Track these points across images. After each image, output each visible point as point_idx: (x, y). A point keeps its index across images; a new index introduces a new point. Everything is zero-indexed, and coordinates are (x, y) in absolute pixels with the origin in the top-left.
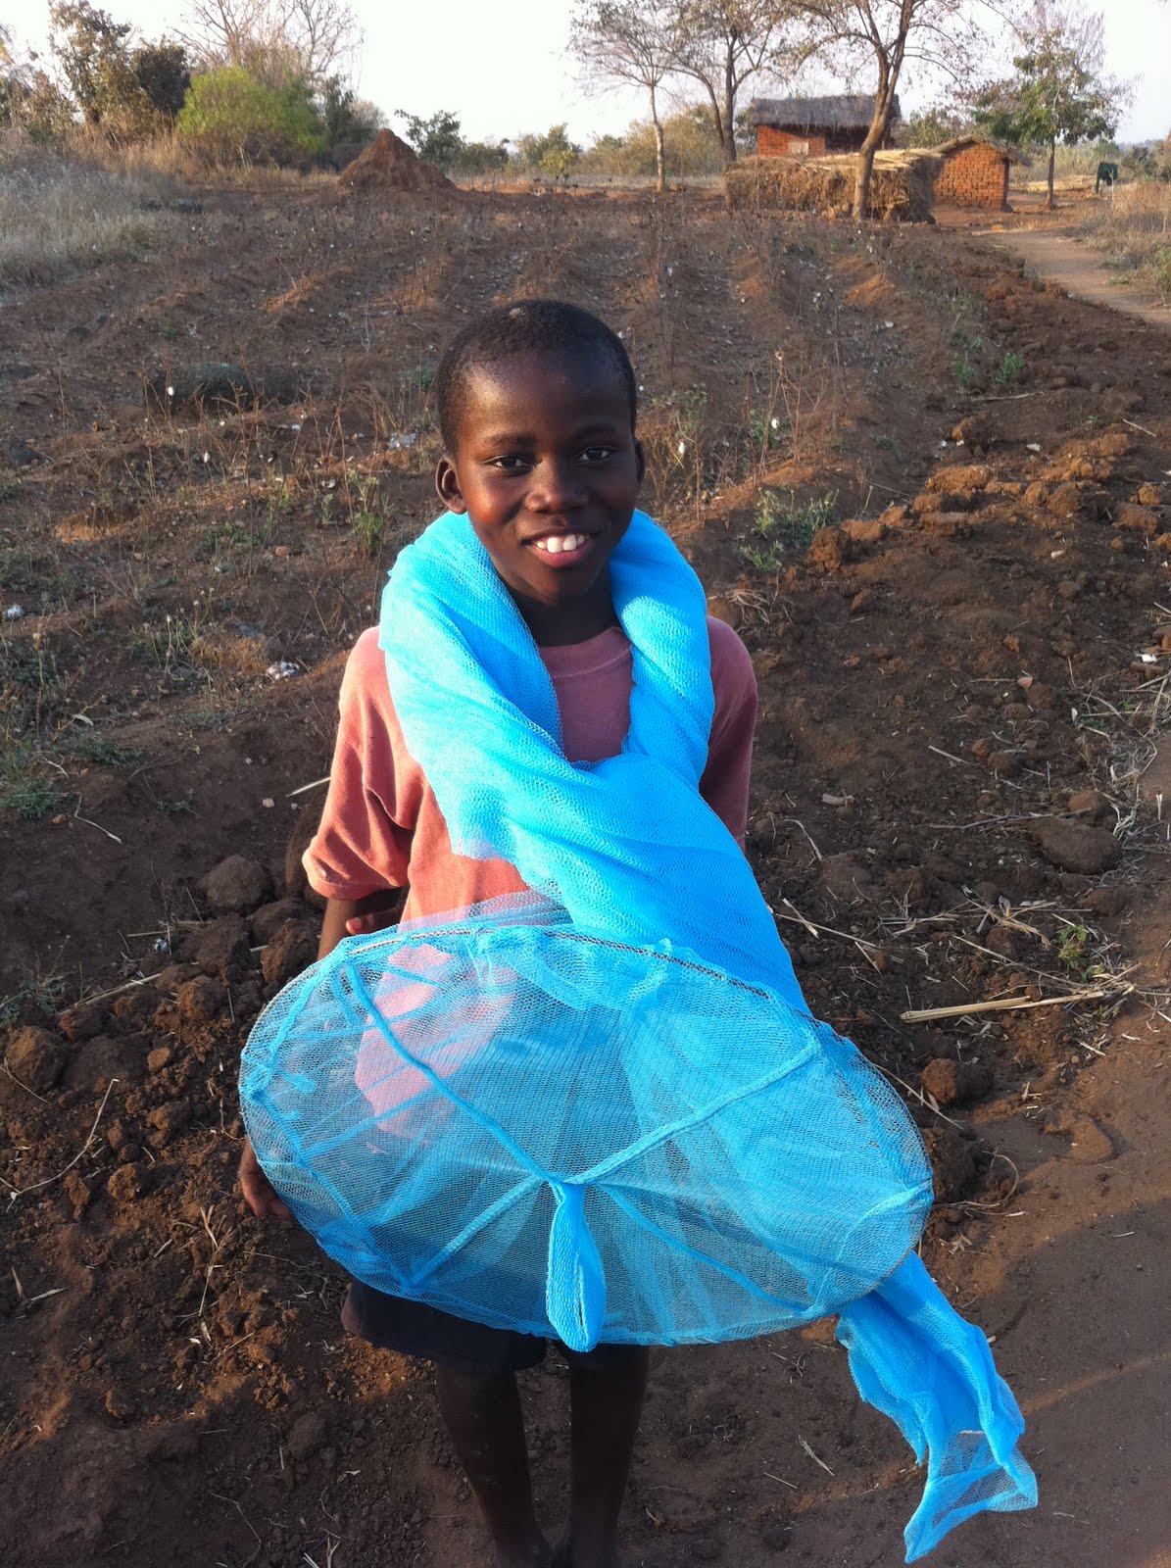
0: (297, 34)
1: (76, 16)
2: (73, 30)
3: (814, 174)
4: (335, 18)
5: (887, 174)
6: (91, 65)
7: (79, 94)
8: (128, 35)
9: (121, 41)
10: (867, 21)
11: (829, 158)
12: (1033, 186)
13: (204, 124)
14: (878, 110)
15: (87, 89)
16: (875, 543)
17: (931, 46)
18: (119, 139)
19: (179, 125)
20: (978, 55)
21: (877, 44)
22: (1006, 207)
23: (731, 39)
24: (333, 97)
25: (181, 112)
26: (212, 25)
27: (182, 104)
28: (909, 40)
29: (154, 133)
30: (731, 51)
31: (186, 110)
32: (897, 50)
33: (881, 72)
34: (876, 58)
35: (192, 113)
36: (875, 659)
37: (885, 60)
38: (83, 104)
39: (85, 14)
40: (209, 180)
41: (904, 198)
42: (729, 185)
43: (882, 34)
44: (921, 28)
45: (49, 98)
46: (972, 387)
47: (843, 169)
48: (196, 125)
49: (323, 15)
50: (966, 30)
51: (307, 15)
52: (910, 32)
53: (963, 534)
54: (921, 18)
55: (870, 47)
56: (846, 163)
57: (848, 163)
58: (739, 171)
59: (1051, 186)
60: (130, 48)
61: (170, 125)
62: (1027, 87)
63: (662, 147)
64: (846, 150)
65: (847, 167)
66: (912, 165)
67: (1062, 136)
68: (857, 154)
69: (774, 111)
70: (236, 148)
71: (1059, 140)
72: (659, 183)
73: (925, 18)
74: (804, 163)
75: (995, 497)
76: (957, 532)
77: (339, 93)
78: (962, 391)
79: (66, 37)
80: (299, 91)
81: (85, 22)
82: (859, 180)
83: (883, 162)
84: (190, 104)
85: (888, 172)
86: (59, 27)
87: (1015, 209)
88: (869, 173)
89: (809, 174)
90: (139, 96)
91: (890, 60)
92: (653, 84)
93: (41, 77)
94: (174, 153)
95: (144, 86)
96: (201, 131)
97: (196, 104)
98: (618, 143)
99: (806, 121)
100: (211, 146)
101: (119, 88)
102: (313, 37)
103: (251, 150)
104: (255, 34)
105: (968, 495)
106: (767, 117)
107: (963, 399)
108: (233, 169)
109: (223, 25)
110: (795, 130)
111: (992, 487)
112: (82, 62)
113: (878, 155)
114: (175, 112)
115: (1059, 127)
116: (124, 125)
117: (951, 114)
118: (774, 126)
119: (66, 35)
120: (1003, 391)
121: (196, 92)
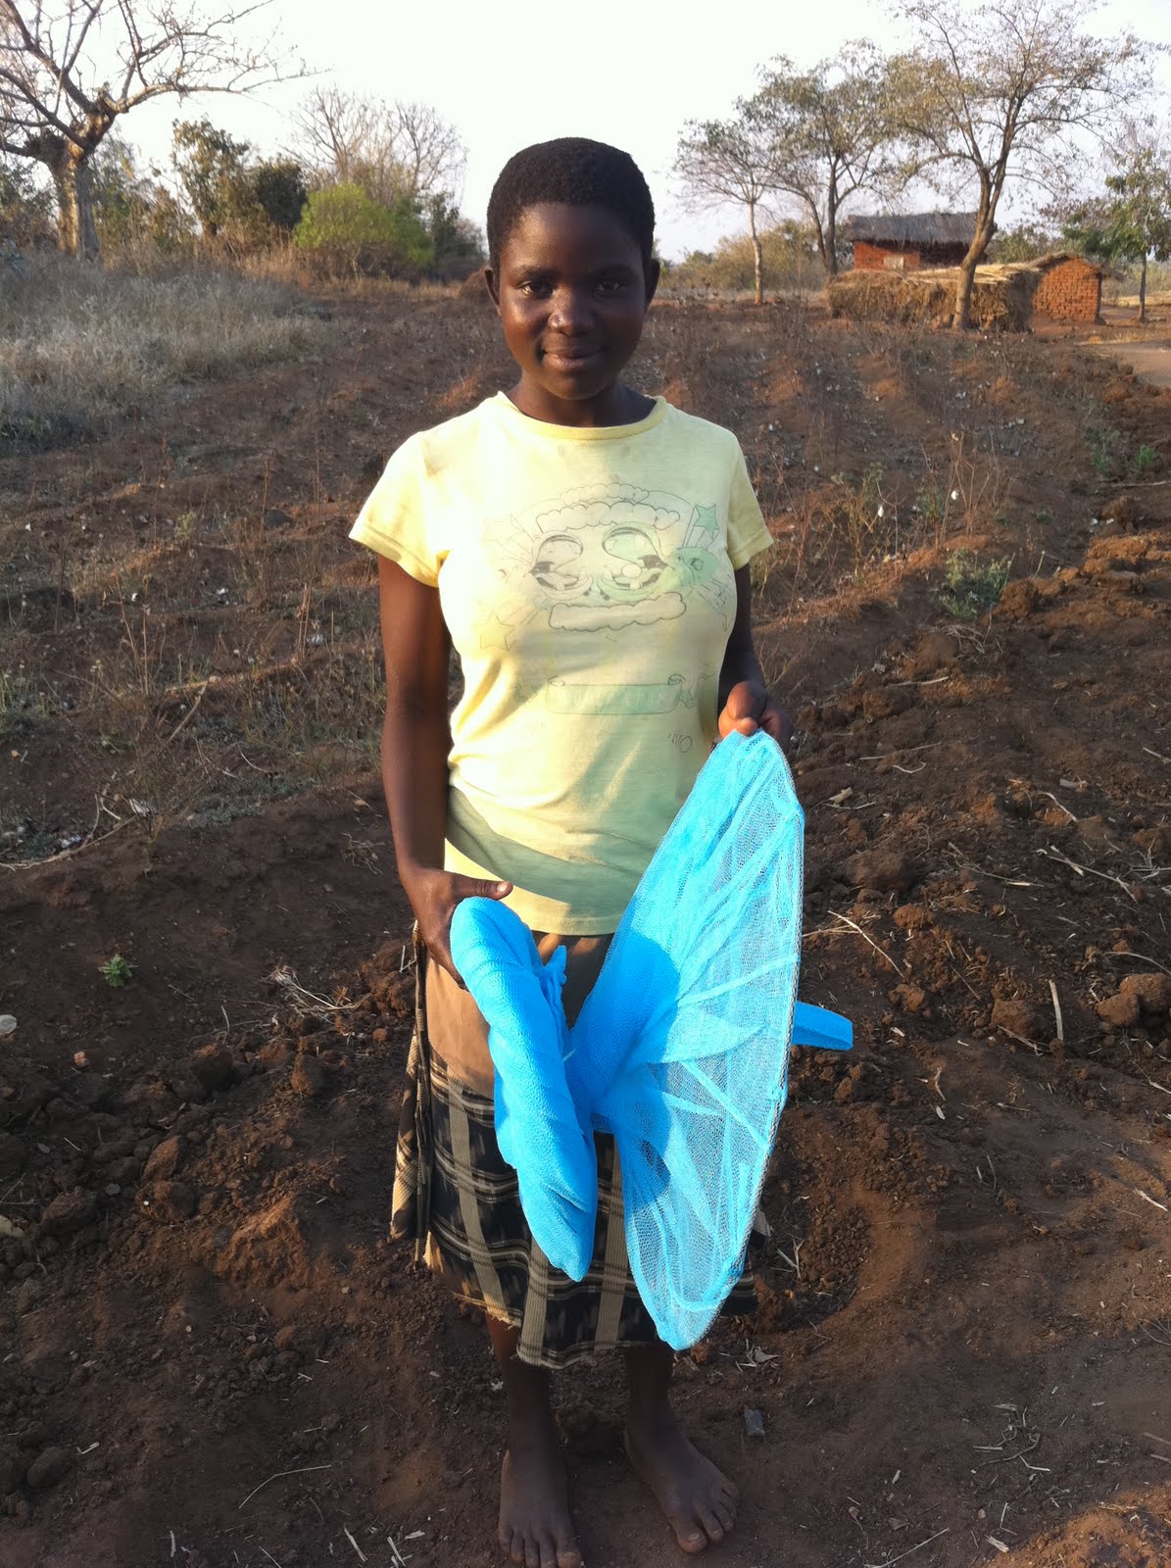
0: (404, 153)
1: (198, 136)
2: (194, 149)
3: (916, 287)
4: (440, 137)
5: (987, 287)
6: (210, 182)
7: (198, 209)
8: (246, 153)
9: (240, 159)
10: (970, 143)
11: (929, 272)
12: (1123, 301)
13: (320, 238)
14: (979, 226)
15: (207, 205)
16: (1056, 596)
17: (1031, 166)
18: (236, 250)
19: (296, 238)
20: (1077, 174)
21: (979, 163)
22: (1099, 320)
23: (833, 159)
24: (439, 213)
25: (298, 226)
26: (322, 145)
27: (298, 218)
28: (1011, 160)
29: (269, 245)
30: (834, 171)
31: (303, 224)
32: (998, 171)
33: (983, 191)
34: (977, 177)
35: (309, 227)
36: (1081, 685)
37: (988, 179)
38: (201, 218)
39: (207, 134)
40: (324, 291)
41: (1003, 310)
42: (831, 297)
43: (984, 155)
44: (1021, 149)
45: (168, 211)
46: (1111, 475)
47: (944, 282)
48: (312, 239)
49: (428, 136)
50: (1065, 150)
51: (413, 135)
52: (1012, 153)
53: (1136, 590)
54: (1021, 140)
55: (973, 166)
56: (947, 276)
57: (950, 277)
58: (842, 284)
59: (1142, 299)
60: (248, 165)
61: (285, 238)
62: (1117, 206)
63: (761, 262)
64: (946, 265)
65: (947, 281)
66: (1011, 279)
67: (1153, 254)
68: (957, 268)
69: (870, 228)
70: (349, 262)
71: (1151, 257)
72: (757, 297)
73: (1026, 140)
74: (905, 276)
75: (1156, 562)
76: (1131, 589)
77: (445, 209)
78: (1101, 478)
79: (188, 156)
80: (407, 207)
81: (206, 141)
82: (961, 292)
83: (983, 275)
84: (307, 220)
85: (988, 286)
86: (181, 146)
87: (1108, 322)
88: (971, 286)
89: (910, 287)
90: (257, 211)
91: (992, 179)
92: (752, 201)
93: (162, 192)
94: (289, 266)
95: (261, 201)
96: (316, 244)
97: (312, 219)
98: (709, 259)
99: (901, 238)
100: (325, 259)
101: (238, 203)
102: (418, 157)
103: (363, 262)
104: (363, 153)
105: (1133, 560)
106: (863, 233)
107: (1103, 485)
108: (347, 281)
109: (332, 144)
110: (890, 246)
111: (1152, 554)
112: (201, 178)
113: (980, 269)
114: (291, 227)
115: (1150, 244)
116: (241, 238)
117: (1038, 231)
118: (870, 242)
119: (186, 155)
120: (1140, 478)
121: (312, 208)
